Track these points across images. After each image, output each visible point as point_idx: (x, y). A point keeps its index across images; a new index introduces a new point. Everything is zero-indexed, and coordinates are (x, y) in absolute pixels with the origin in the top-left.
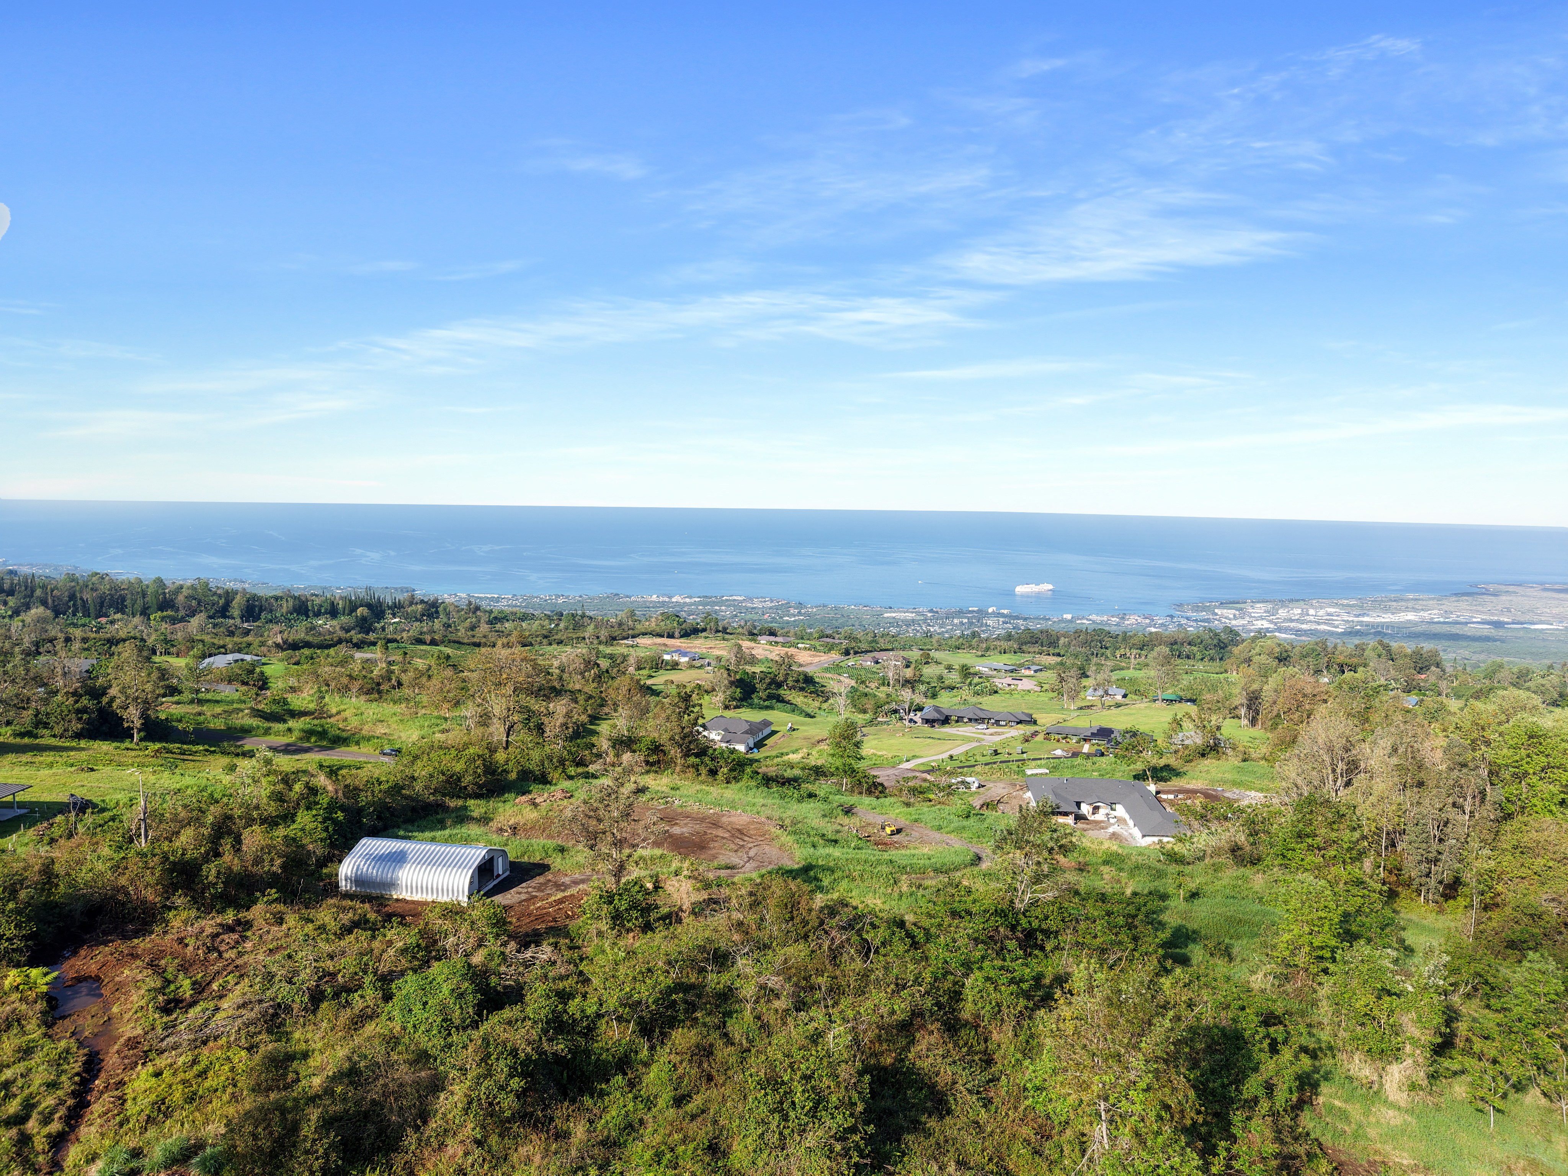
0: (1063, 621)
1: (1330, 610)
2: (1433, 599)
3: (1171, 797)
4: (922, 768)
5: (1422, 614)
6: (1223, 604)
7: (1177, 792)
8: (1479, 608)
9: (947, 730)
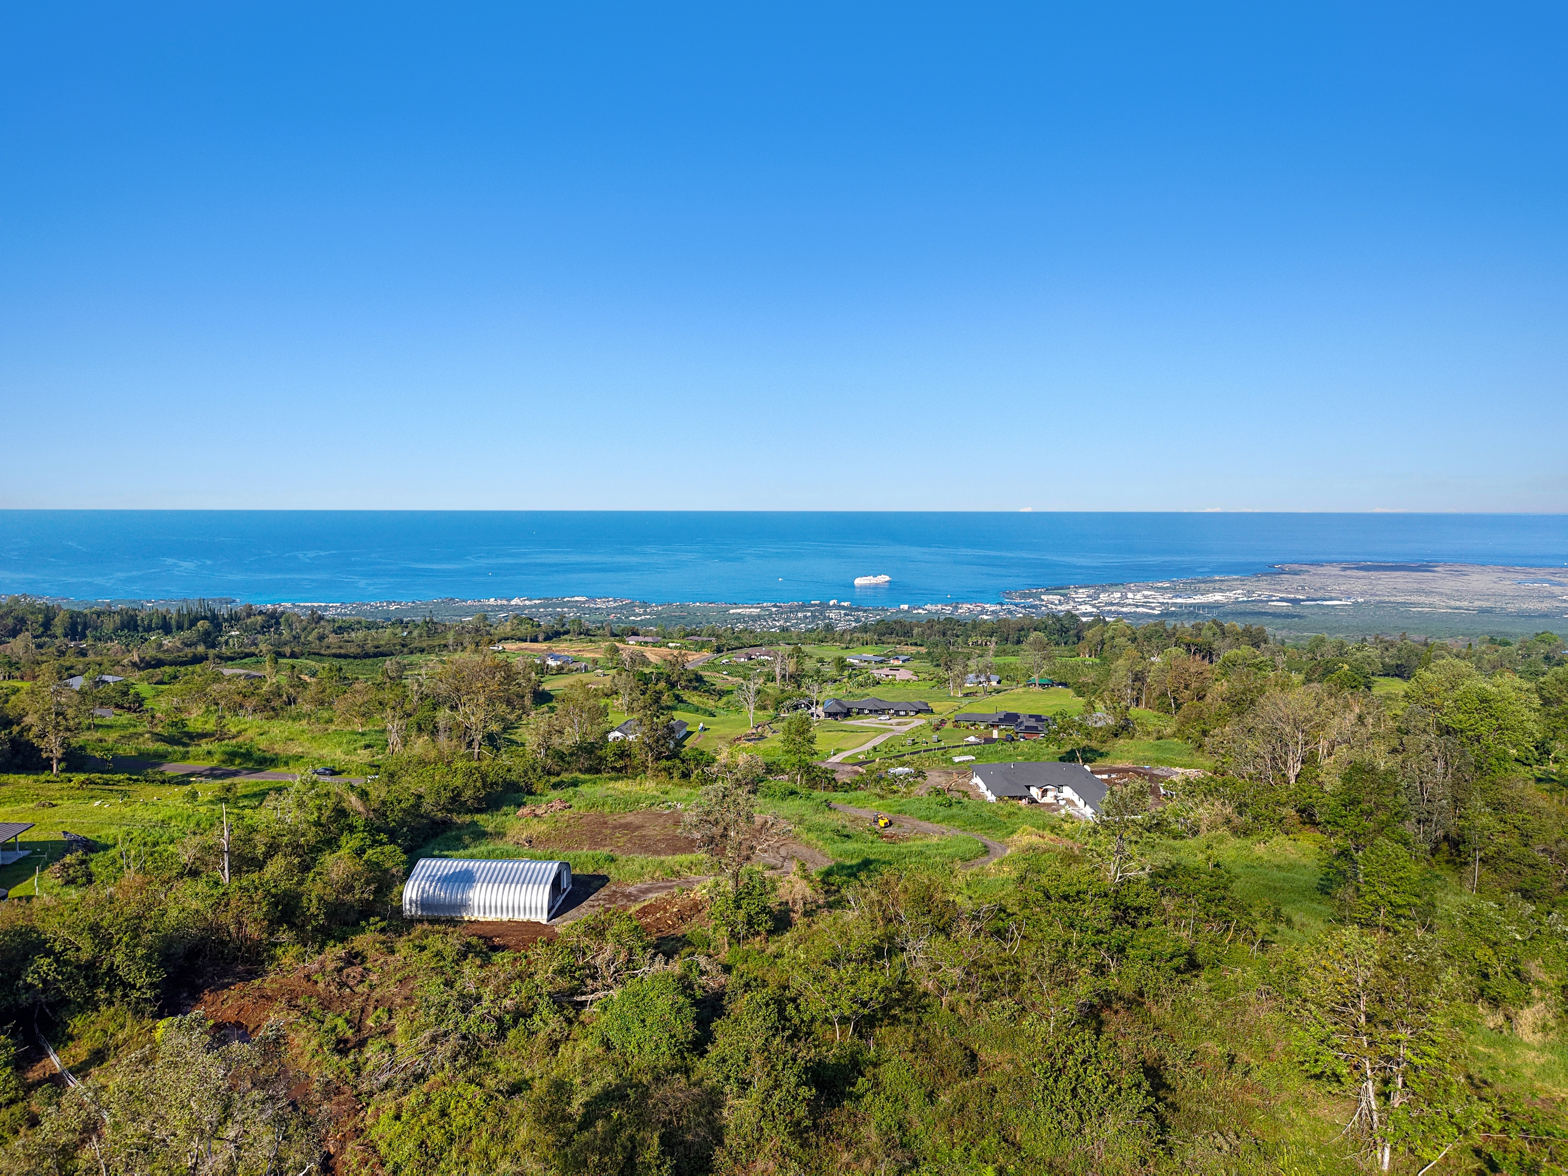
0: (900, 611)
1: (1146, 593)
2: (1237, 580)
3: (1105, 777)
4: (851, 761)
5: (1227, 594)
6: (1048, 591)
7: (1110, 771)
8: (1278, 587)
9: (850, 722)
